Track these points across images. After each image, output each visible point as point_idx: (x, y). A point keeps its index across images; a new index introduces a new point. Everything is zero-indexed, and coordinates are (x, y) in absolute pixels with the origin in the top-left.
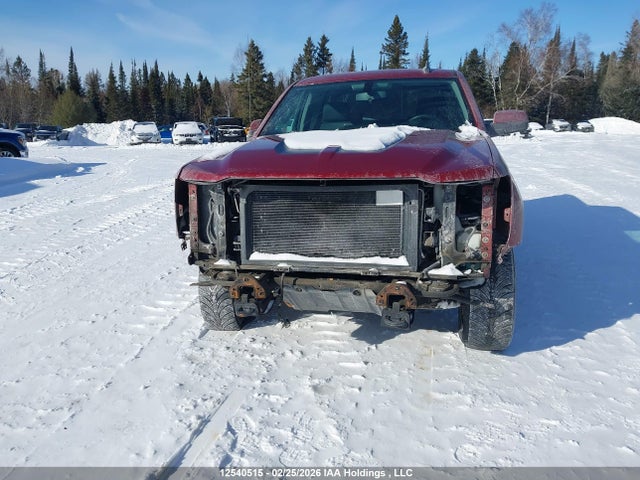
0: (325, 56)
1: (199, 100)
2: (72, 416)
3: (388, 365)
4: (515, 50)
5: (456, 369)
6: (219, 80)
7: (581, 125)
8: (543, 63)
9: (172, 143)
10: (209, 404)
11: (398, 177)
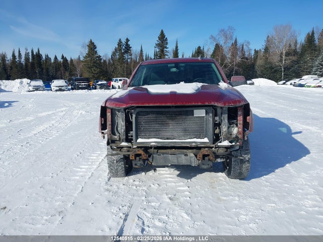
0: (128, 48)
1: (62, 68)
2: (62, 218)
3: (198, 187)
4: (218, 47)
5: (228, 187)
6: (72, 59)
7: (248, 82)
8: (230, 53)
9: (51, 90)
10: (126, 208)
11: (207, 104)
